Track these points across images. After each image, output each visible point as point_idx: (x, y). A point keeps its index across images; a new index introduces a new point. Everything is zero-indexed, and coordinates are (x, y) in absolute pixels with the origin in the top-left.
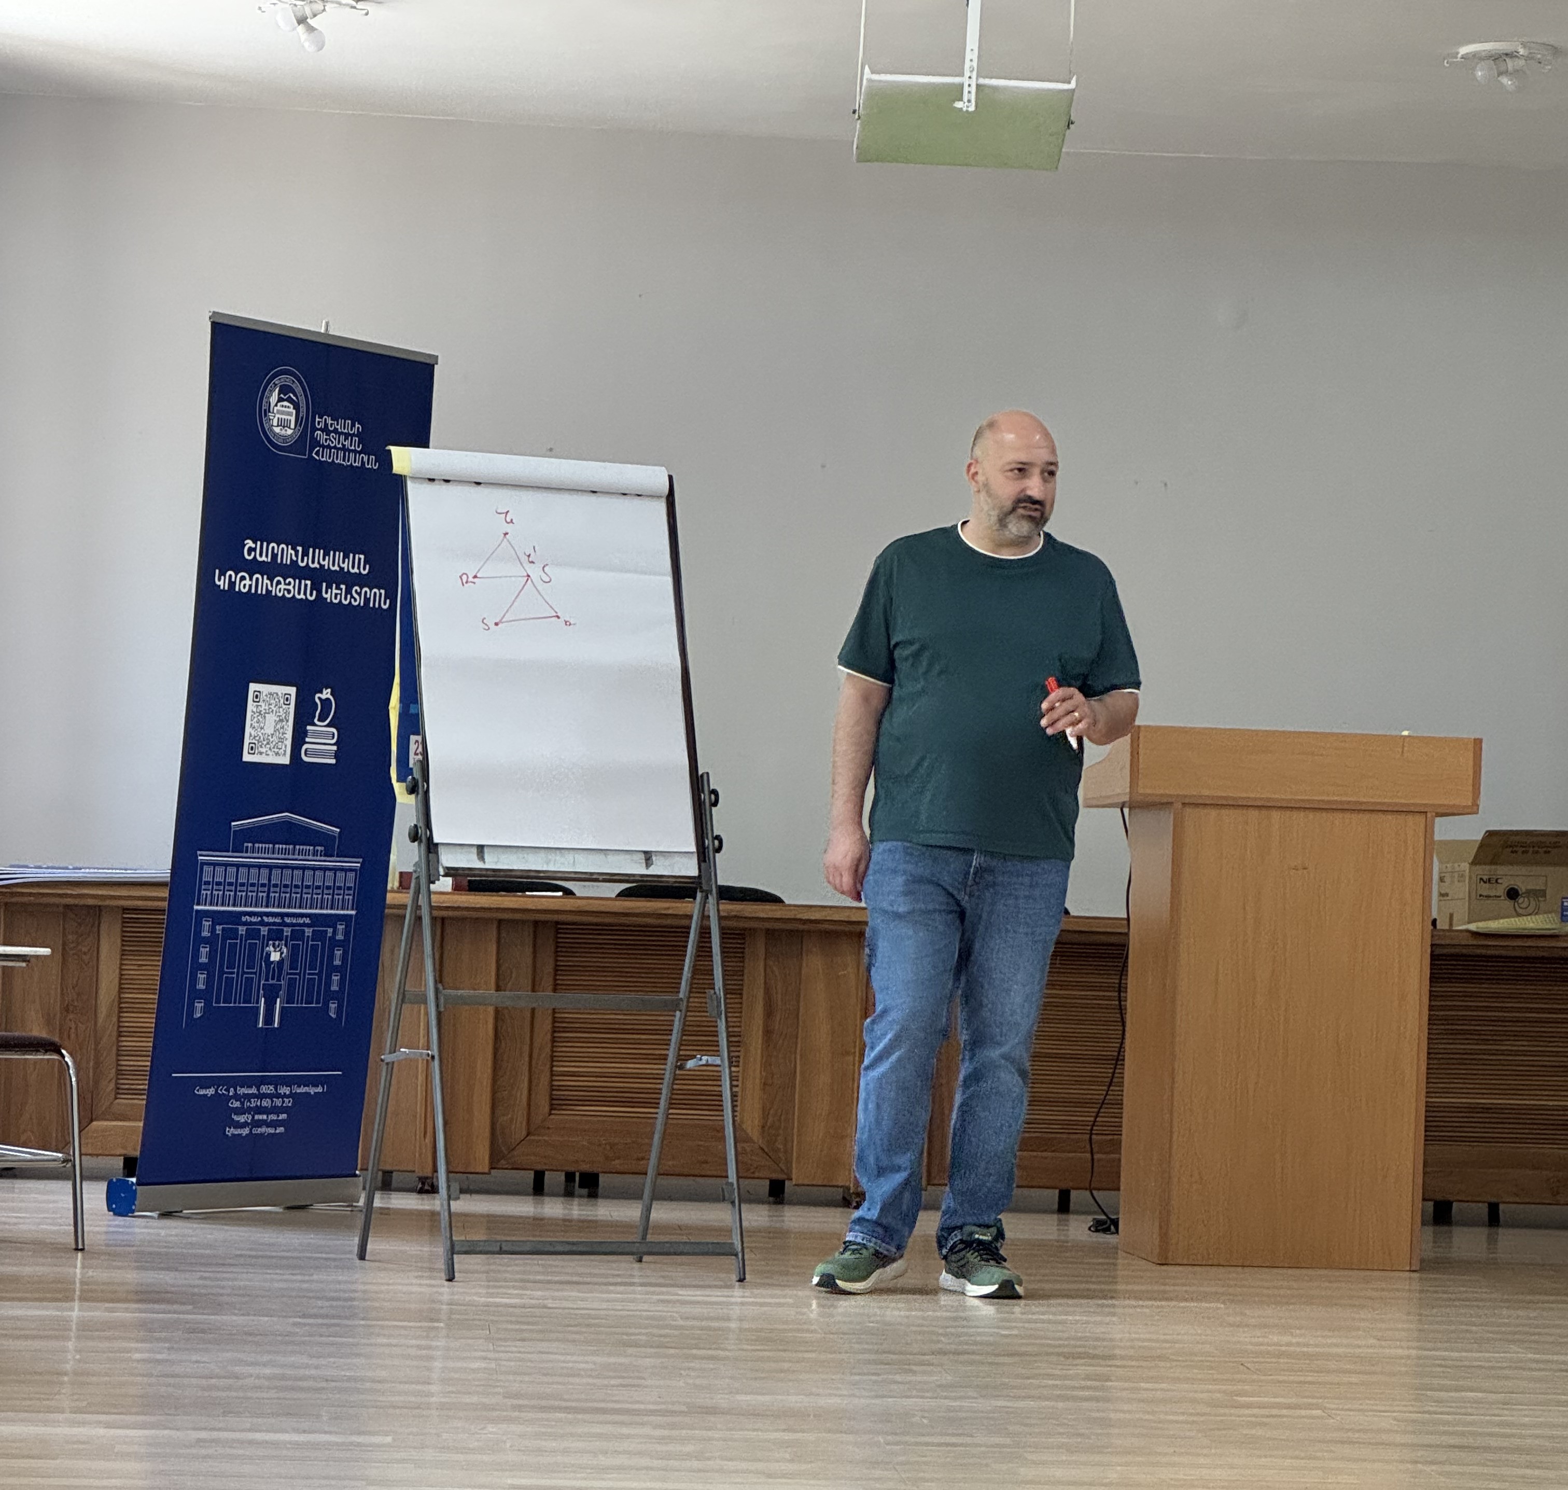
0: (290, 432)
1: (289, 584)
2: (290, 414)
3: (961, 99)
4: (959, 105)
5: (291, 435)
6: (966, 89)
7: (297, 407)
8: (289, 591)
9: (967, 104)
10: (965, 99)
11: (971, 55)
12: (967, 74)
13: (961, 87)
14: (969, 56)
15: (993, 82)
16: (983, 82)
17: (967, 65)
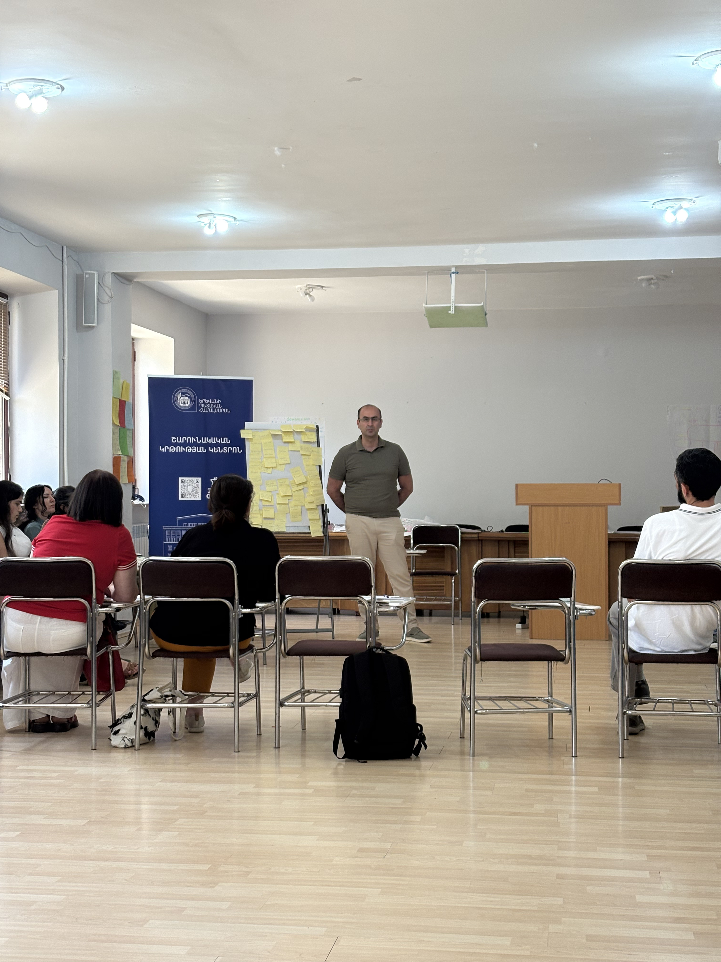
0: (187, 405)
1: (194, 448)
2: (187, 400)
3: (450, 310)
4: (450, 312)
5: (188, 406)
6: (452, 307)
7: (190, 398)
8: (194, 450)
9: (452, 312)
10: (452, 310)
11: (453, 298)
12: (452, 303)
13: (450, 307)
14: (452, 298)
15: (460, 305)
16: (456, 305)
17: (452, 301)
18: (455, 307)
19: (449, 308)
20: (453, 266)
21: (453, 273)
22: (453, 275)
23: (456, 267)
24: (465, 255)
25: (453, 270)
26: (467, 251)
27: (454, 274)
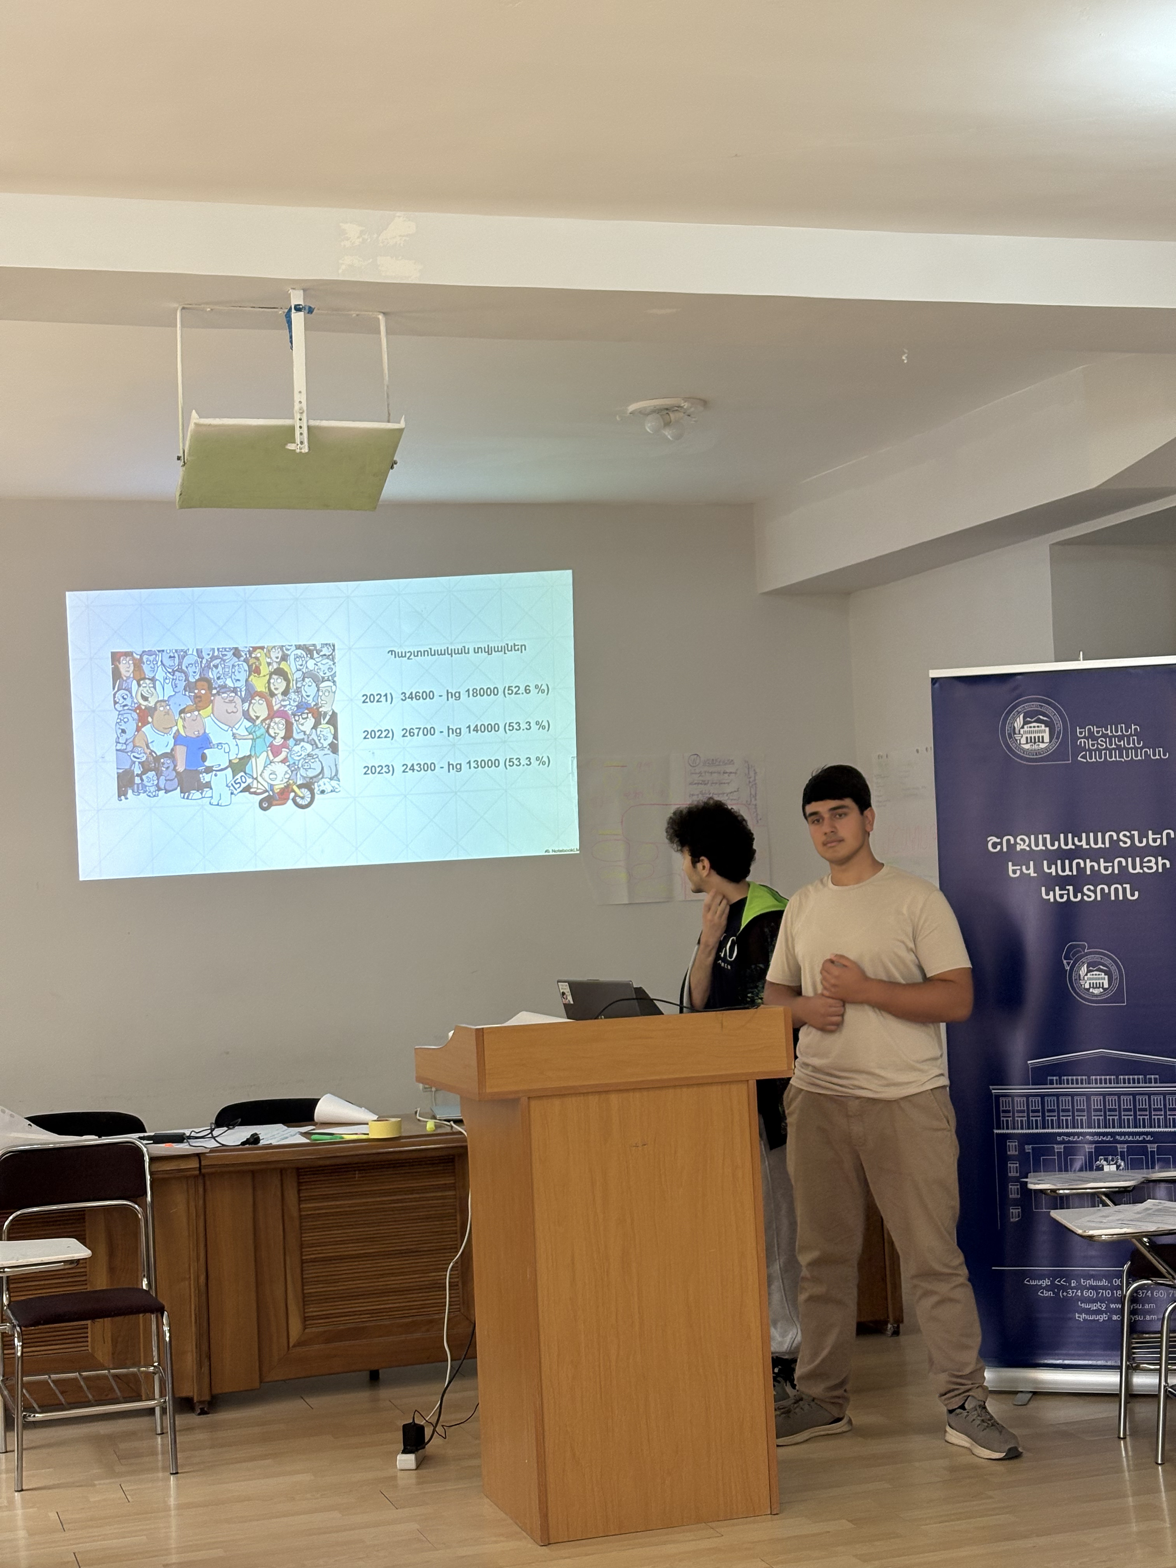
3: (293, 441)
4: (291, 447)
6: (298, 431)
9: (300, 445)
10: (298, 438)
11: (300, 397)
12: (298, 416)
13: (292, 429)
14: (297, 397)
15: (325, 423)
16: (312, 423)
17: (297, 407)
18: (309, 427)
19: (289, 433)
20: (295, 284)
21: (298, 309)
22: (298, 318)
23: (308, 288)
24: (347, 244)
25: (297, 298)
26: (352, 230)
27: (301, 314)
